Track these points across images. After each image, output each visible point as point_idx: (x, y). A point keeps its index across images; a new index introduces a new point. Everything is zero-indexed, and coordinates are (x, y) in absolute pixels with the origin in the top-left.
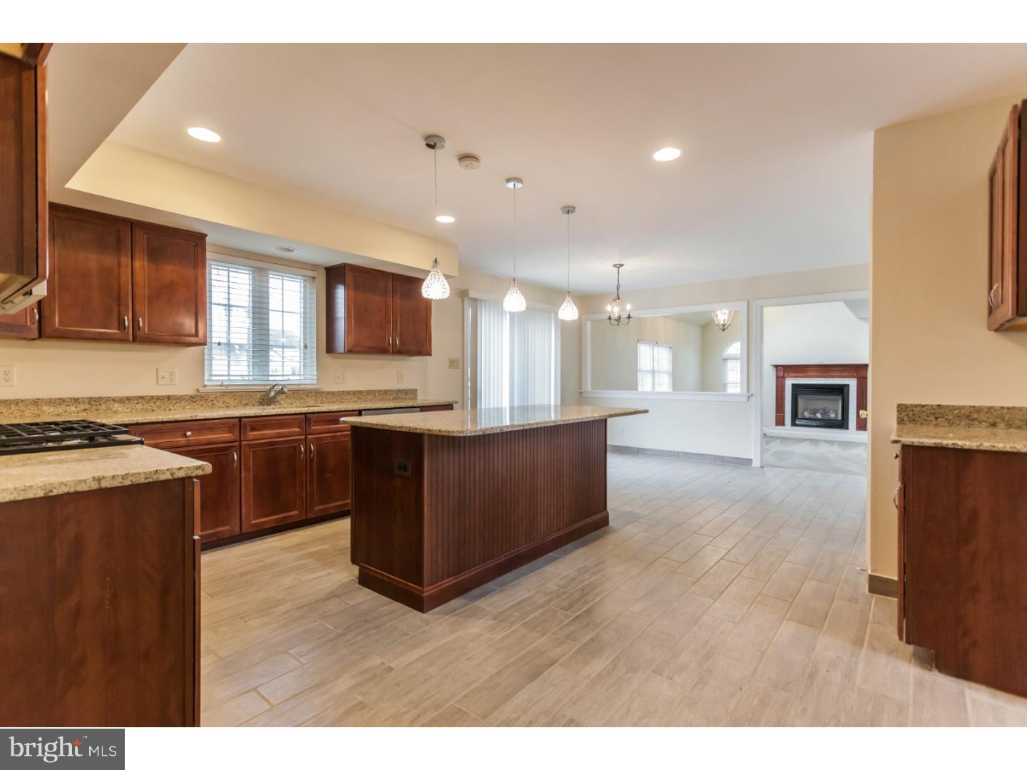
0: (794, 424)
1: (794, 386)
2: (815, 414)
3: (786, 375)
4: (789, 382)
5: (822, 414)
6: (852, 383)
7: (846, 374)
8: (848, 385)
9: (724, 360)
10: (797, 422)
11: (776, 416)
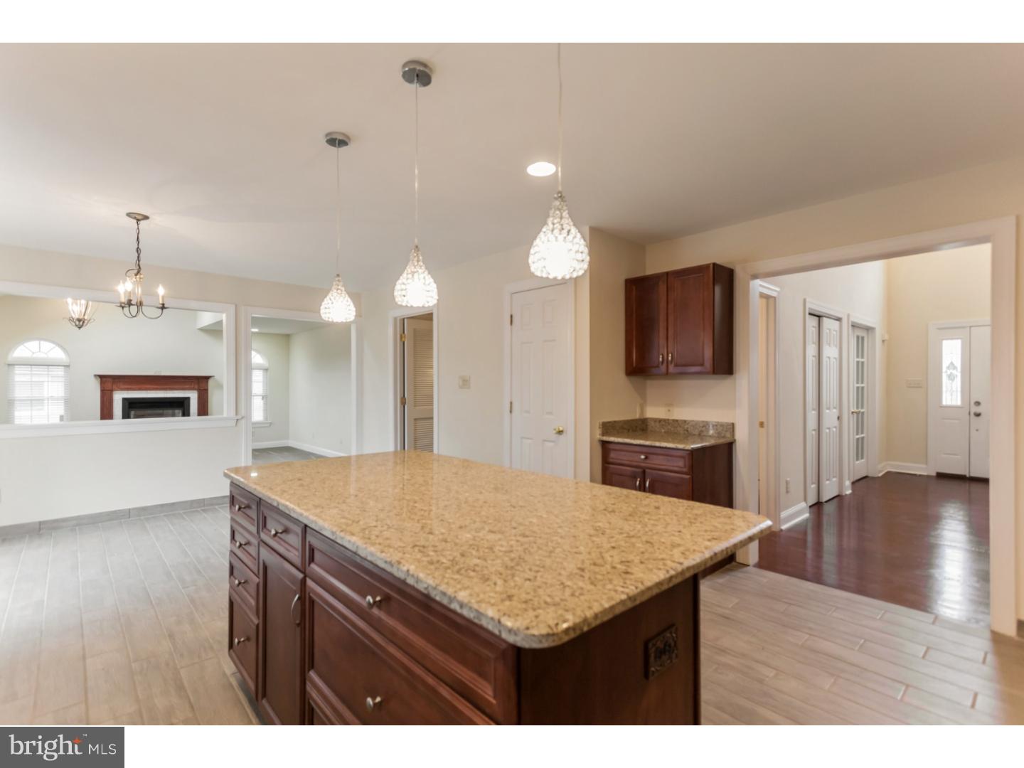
1: (126, 400)
3: (115, 387)
6: (193, 396)
7: (187, 387)
8: (188, 399)
9: (9, 365)
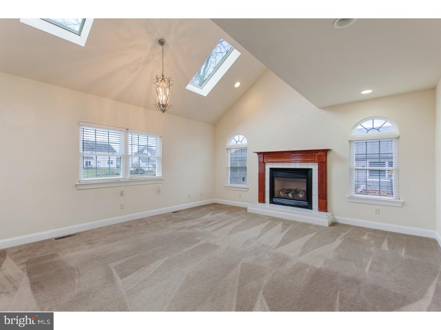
0: (272, 202)
1: (272, 170)
2: (287, 193)
3: (265, 161)
4: (268, 166)
5: (292, 194)
6: (314, 167)
8: (311, 169)
9: (227, 149)
10: (274, 200)
11: (259, 194)
